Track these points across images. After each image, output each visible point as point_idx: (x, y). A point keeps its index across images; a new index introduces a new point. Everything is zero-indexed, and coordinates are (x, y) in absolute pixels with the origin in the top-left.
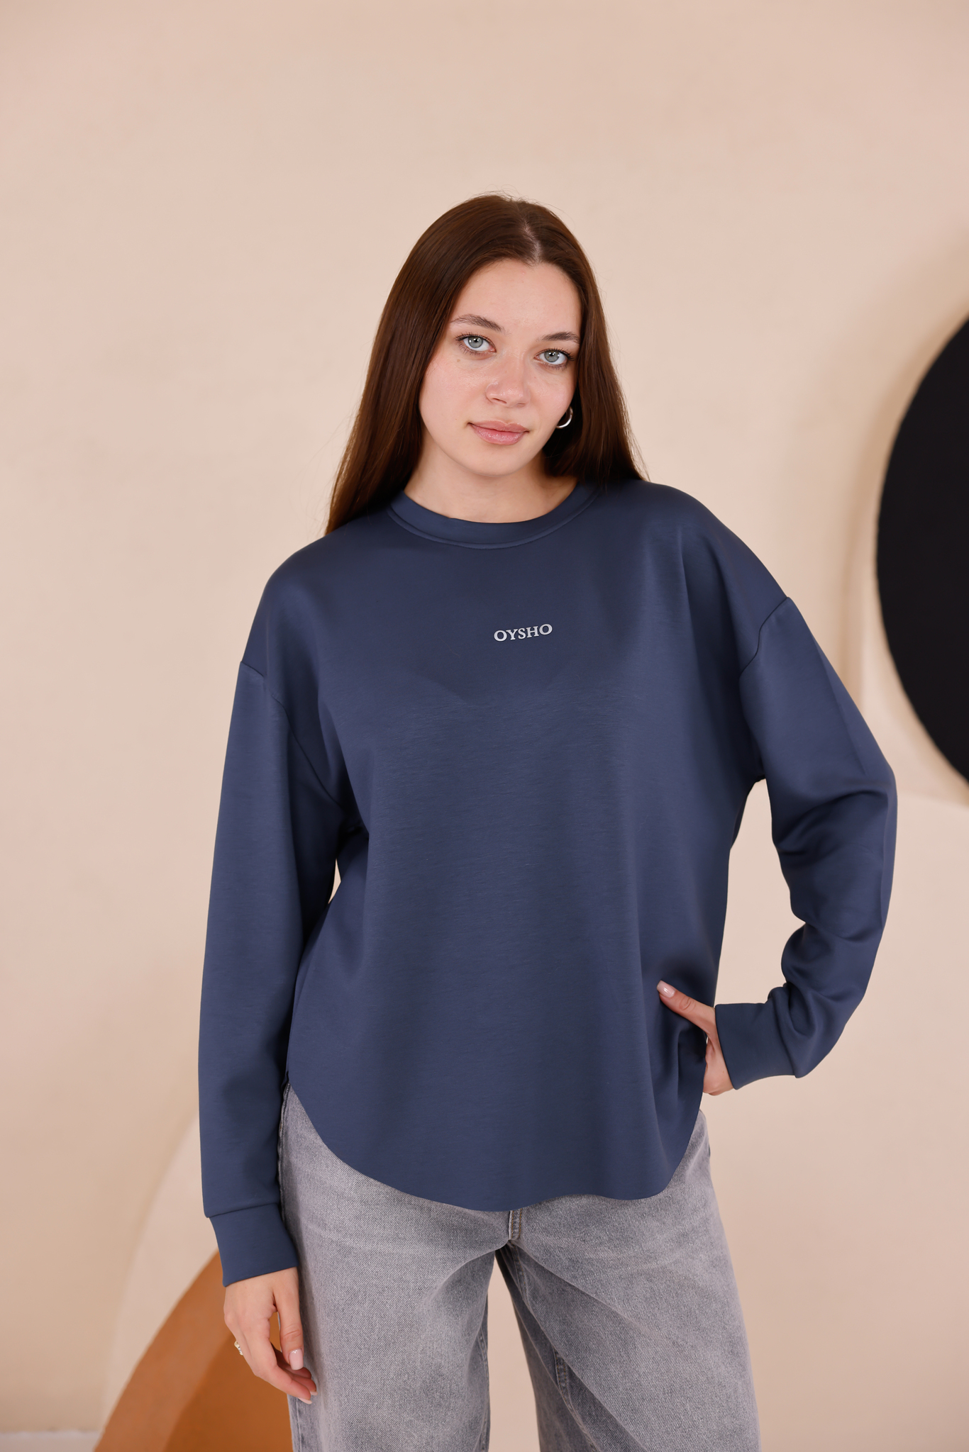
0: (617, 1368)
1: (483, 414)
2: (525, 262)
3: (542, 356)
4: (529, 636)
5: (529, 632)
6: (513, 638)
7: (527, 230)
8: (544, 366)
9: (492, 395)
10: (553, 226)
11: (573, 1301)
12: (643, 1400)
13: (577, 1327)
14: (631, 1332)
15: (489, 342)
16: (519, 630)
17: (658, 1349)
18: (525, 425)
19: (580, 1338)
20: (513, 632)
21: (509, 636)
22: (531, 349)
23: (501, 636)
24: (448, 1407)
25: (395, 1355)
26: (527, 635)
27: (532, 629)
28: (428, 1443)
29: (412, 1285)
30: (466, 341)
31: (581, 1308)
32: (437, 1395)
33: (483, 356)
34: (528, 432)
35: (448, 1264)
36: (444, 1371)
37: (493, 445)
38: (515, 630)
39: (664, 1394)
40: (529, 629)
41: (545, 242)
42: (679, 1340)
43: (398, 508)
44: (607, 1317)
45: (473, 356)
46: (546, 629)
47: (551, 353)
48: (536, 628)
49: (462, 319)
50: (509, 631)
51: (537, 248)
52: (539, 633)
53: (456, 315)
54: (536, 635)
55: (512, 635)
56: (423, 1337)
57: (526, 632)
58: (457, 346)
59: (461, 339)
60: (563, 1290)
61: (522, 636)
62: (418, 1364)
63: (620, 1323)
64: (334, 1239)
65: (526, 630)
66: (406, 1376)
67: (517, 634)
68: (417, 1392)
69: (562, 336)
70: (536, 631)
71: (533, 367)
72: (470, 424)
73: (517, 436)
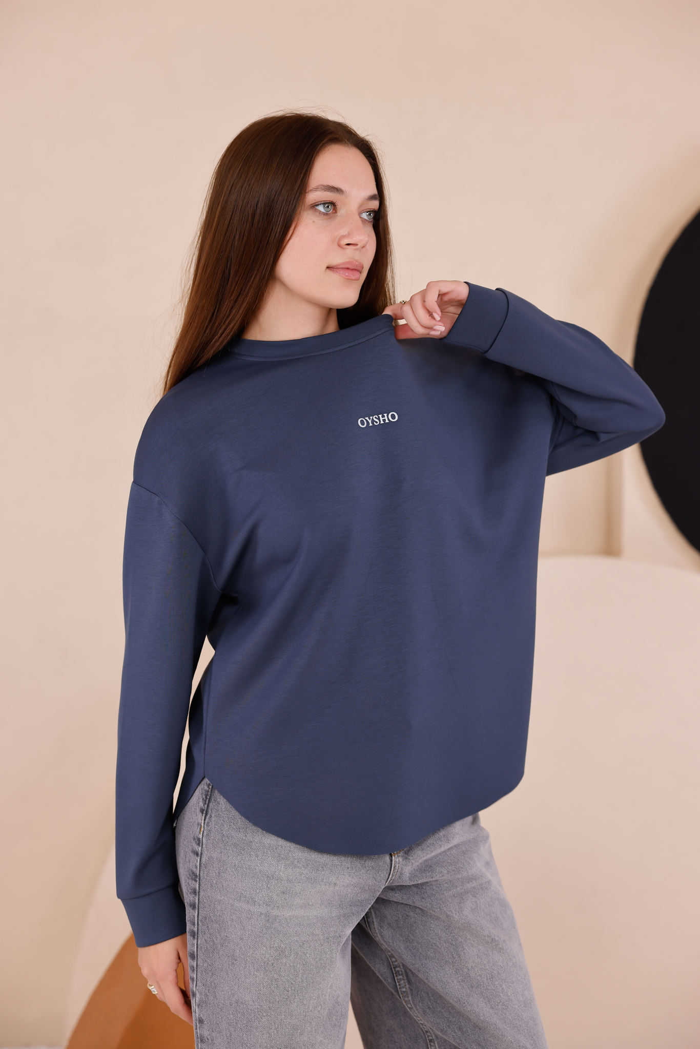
0: (450, 968)
4: (382, 422)
5: (381, 419)
6: (371, 425)
8: (364, 222)
11: (415, 923)
12: (472, 987)
13: (418, 943)
14: (460, 938)
16: (374, 417)
17: (480, 947)
19: (420, 949)
20: (370, 419)
21: (368, 422)
23: (362, 423)
25: (313, 992)
26: (380, 422)
27: (383, 416)
29: (322, 937)
30: (318, 207)
31: (422, 926)
33: (329, 217)
38: (371, 417)
39: (487, 980)
40: (380, 416)
42: (496, 937)
44: (442, 930)
46: (393, 417)
48: (385, 415)
50: (367, 418)
52: (389, 419)
54: (387, 421)
55: (370, 421)
57: (379, 419)
58: (310, 211)
59: (314, 205)
60: (407, 916)
61: (377, 422)
63: (451, 933)
64: (263, 912)
65: (379, 417)
66: (320, 1007)
67: (373, 421)
70: (386, 418)
72: (328, 268)
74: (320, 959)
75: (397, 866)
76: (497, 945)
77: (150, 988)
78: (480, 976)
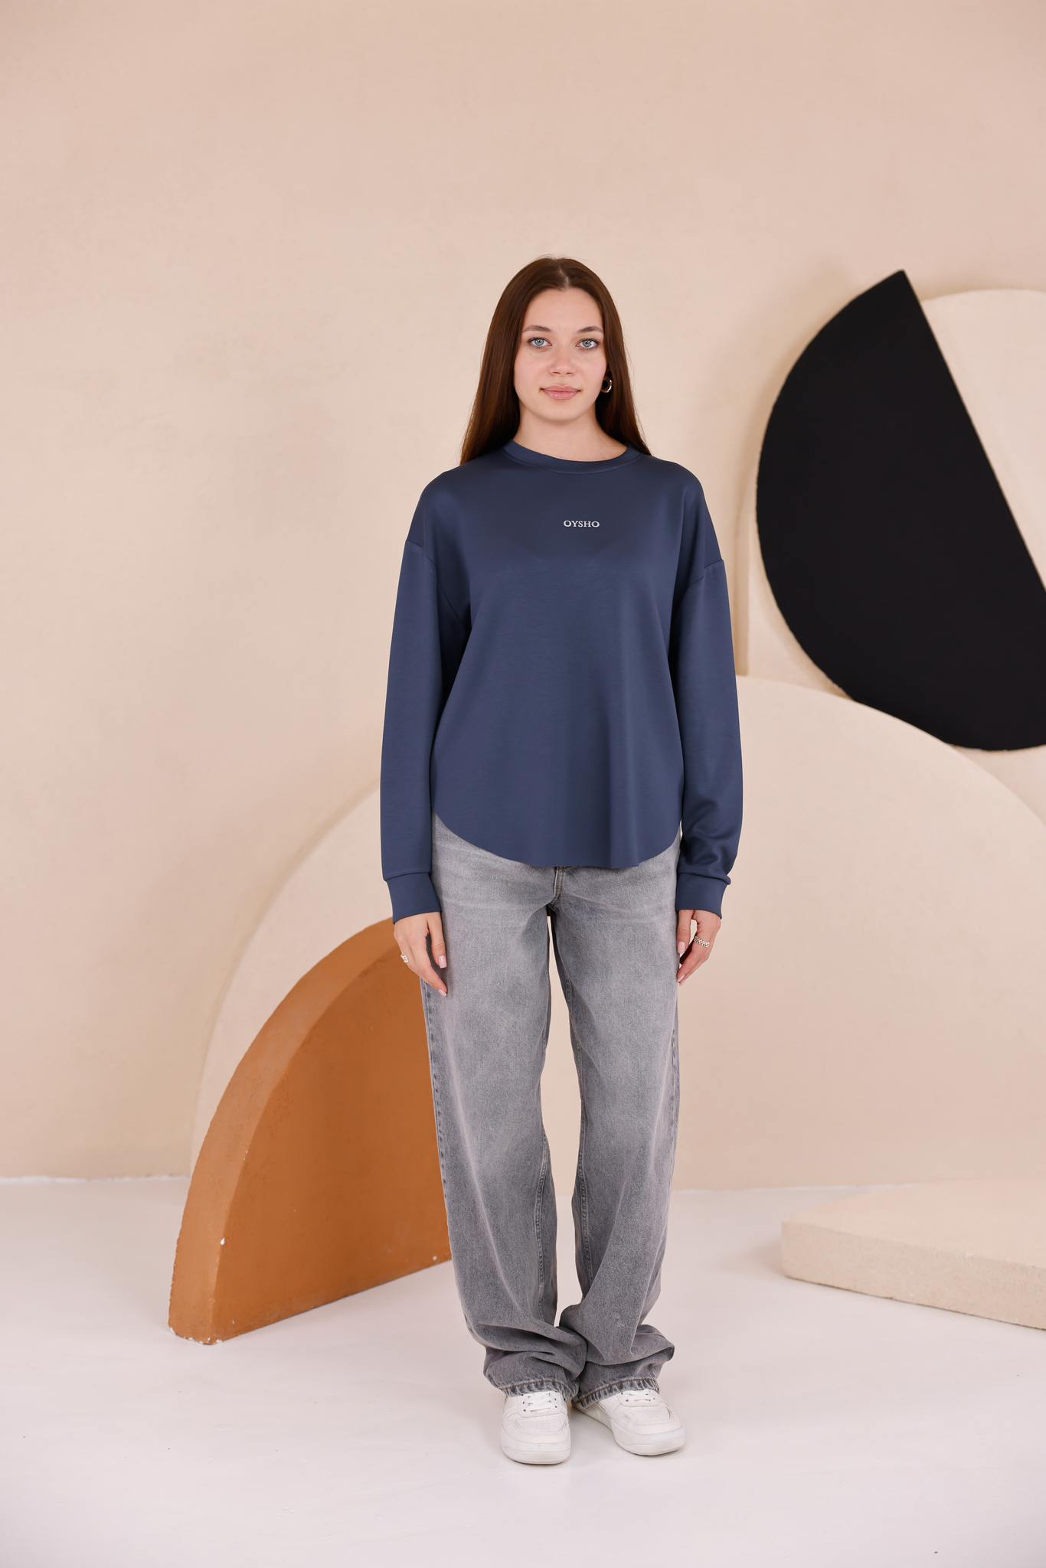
1: (548, 383)
2: (560, 290)
3: (581, 344)
4: (585, 526)
5: (585, 524)
6: (575, 526)
7: (561, 272)
8: (582, 349)
9: (552, 371)
10: (576, 267)
15: (549, 342)
16: (579, 522)
18: (577, 387)
20: (575, 522)
21: (573, 524)
22: (573, 340)
23: (567, 523)
24: (525, 1005)
25: (491, 970)
28: (513, 1026)
29: (500, 927)
30: (533, 343)
32: (517, 997)
33: (545, 349)
34: (579, 391)
35: (521, 913)
36: (522, 982)
37: (557, 399)
38: (577, 522)
40: (585, 522)
41: (571, 277)
43: (508, 449)
45: (538, 350)
46: (596, 524)
47: (586, 341)
48: (589, 522)
49: (528, 329)
50: (573, 522)
51: (567, 279)
52: (591, 525)
53: (524, 328)
54: (589, 526)
55: (575, 524)
56: (508, 959)
57: (583, 523)
58: (528, 347)
59: (530, 341)
61: (581, 525)
62: (505, 976)
66: (499, 983)
67: (577, 524)
68: (506, 994)
69: (589, 329)
70: (589, 524)
71: (575, 351)
72: (542, 389)
73: (572, 394)
74: (496, 944)
75: (561, 878)
76: (639, 977)
77: (403, 957)
78: (619, 998)
